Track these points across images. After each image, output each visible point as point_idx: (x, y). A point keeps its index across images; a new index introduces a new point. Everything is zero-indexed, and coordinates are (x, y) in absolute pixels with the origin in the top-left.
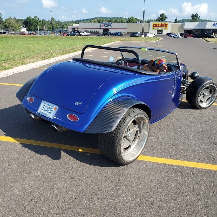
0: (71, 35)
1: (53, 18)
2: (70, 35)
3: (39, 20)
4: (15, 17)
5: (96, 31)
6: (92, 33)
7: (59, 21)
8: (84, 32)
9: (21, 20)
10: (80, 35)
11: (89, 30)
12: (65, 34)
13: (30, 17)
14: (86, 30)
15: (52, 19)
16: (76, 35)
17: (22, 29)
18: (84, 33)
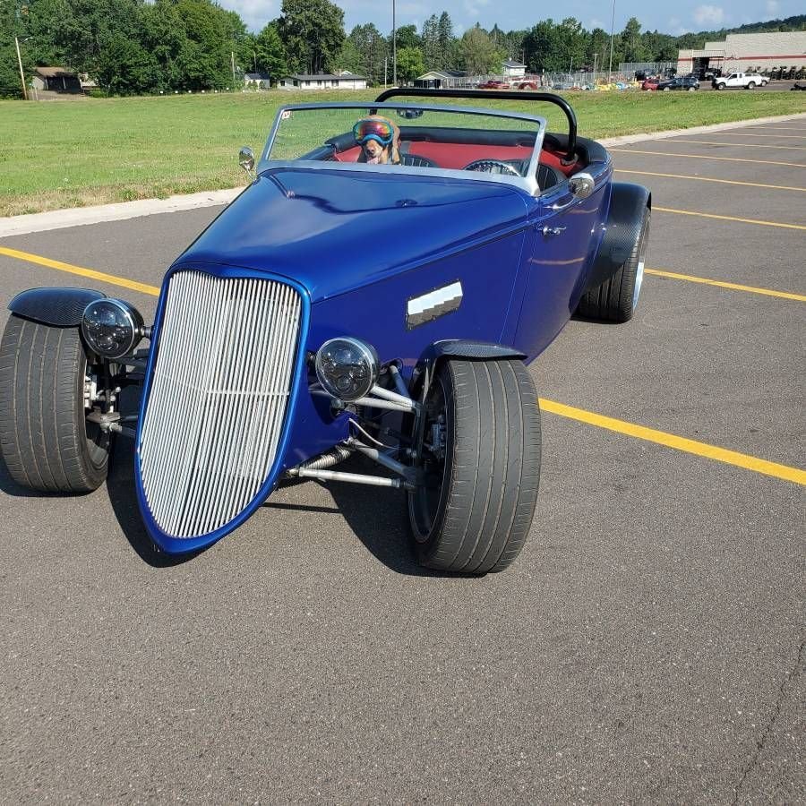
0: (672, 88)
1: (636, 23)
2: (667, 89)
3: (581, 31)
4: (496, 26)
5: (798, 70)
6: (779, 75)
7: (659, 32)
8: (735, 76)
9: (516, 34)
10: (716, 86)
11: (769, 65)
12: (650, 85)
13: (550, 21)
14: (754, 64)
15: (633, 26)
16: (692, 90)
17: (512, 70)
18: (734, 80)
